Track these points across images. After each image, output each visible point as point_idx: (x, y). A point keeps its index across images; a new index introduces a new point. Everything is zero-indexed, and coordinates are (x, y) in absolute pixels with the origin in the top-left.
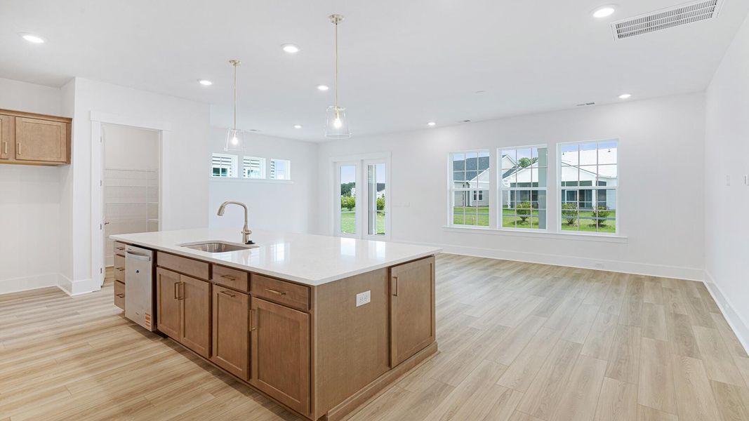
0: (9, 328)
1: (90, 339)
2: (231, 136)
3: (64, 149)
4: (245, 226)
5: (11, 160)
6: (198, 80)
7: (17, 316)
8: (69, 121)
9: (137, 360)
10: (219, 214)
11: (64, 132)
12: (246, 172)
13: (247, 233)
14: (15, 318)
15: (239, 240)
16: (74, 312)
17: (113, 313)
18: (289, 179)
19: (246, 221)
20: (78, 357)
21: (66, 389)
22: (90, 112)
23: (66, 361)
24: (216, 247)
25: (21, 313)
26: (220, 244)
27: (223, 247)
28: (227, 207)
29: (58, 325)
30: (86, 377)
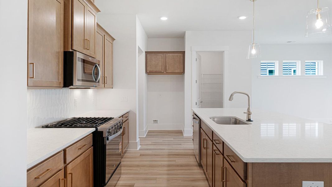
0: (158, 145)
1: (177, 159)
2: (252, 48)
3: (182, 66)
4: (249, 109)
5: (165, 73)
6: (238, 17)
7: (163, 141)
8: (184, 53)
9: (187, 176)
10: (230, 100)
11: (182, 58)
12: (292, 71)
13: (249, 114)
14: (162, 141)
15: (244, 118)
16: (180, 144)
17: (191, 148)
18: (322, 74)
19: (249, 105)
20: (169, 166)
21: (155, 179)
22: (191, 47)
23: (164, 166)
24: (233, 120)
25: (164, 139)
26: (236, 119)
27: (238, 121)
28: (235, 96)
29: (172, 148)
30: (165, 176)
